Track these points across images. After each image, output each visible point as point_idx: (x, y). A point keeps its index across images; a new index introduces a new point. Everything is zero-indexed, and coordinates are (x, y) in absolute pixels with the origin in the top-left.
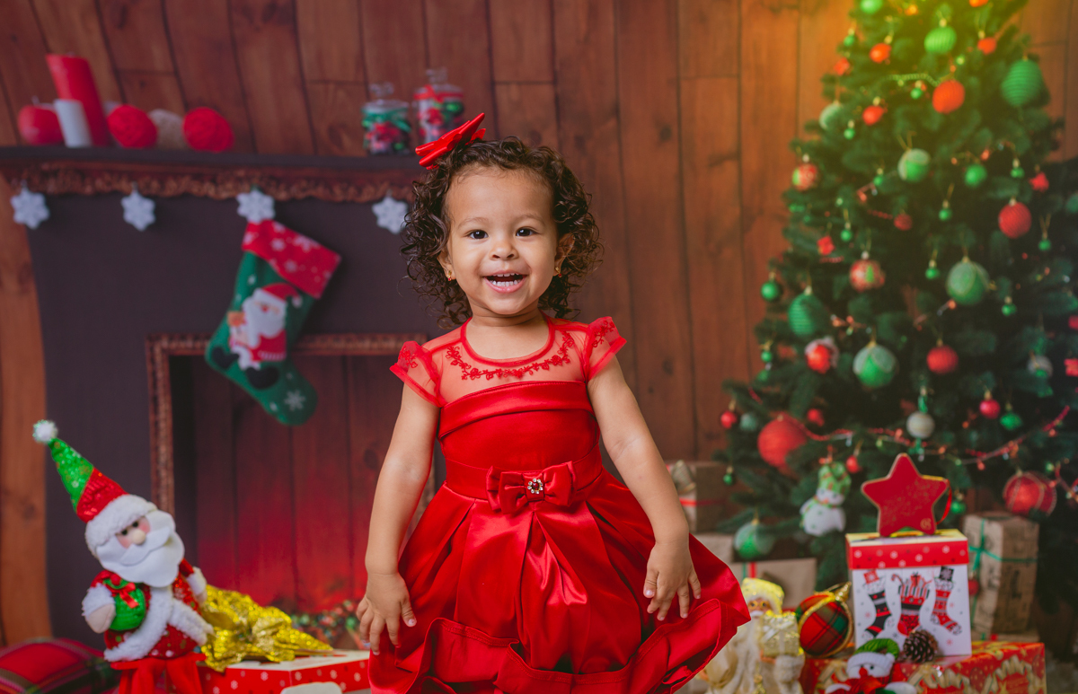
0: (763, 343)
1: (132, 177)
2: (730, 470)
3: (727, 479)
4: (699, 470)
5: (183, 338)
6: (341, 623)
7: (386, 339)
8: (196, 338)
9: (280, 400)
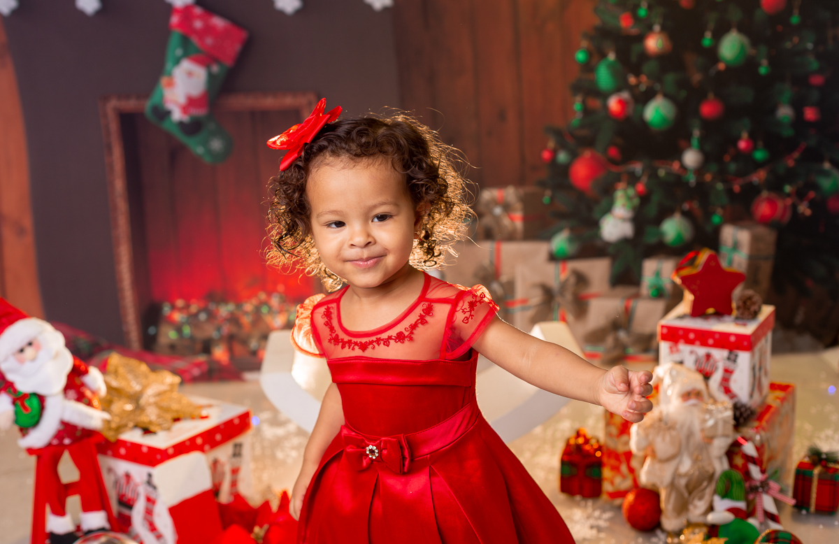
0: (576, 96)
2: (548, 193)
3: (546, 200)
4: (526, 193)
7: (283, 96)
8: (138, 98)
9: (205, 144)
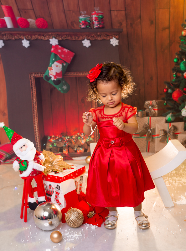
0: (174, 73)
1: (24, 35)
2: (165, 102)
3: (165, 104)
4: (158, 102)
5: (38, 73)
6: (77, 138)
7: (86, 73)
8: (41, 73)
9: (61, 87)
